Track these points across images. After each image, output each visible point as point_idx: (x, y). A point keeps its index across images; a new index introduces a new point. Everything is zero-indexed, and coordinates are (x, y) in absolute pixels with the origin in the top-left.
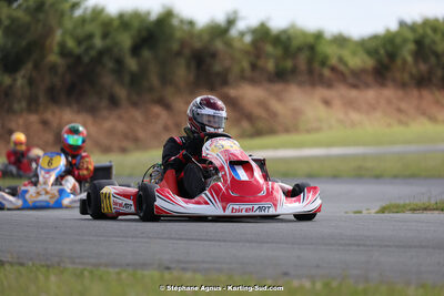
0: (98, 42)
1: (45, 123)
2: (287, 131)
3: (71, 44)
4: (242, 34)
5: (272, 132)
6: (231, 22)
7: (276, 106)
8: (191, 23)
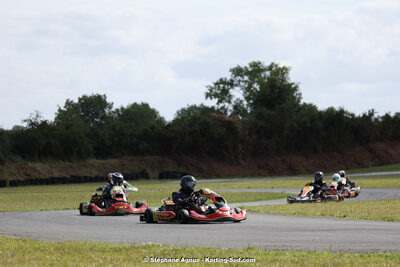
0: (308, 124)
1: (283, 160)
2: (396, 163)
3: (296, 125)
4: (376, 120)
5: (389, 163)
6: (371, 114)
7: (391, 151)
8: (353, 115)
